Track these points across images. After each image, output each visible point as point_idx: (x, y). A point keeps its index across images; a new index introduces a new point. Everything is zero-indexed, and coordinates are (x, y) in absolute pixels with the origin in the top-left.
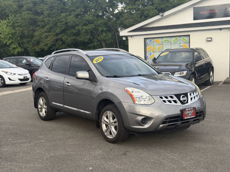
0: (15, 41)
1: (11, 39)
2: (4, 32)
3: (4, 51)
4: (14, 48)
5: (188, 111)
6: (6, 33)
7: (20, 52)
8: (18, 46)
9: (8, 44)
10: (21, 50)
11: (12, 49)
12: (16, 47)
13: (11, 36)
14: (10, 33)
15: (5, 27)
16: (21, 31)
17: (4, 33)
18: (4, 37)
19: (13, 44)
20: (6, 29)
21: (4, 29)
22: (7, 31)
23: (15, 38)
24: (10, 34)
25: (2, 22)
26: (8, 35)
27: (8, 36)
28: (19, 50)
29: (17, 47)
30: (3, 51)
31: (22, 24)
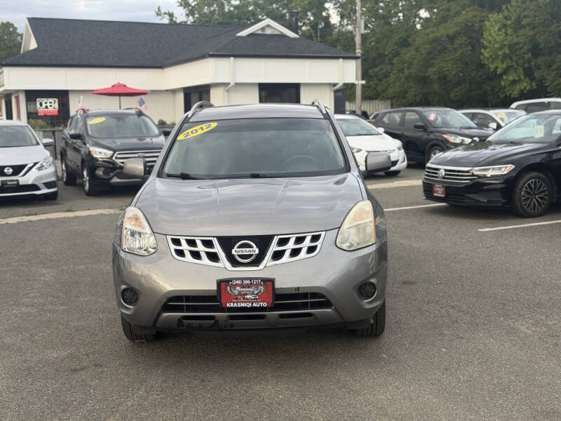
0: (518, 65)
1: (508, 59)
2: (492, 42)
3: (492, 90)
4: (514, 82)
5: (244, 287)
6: (496, 46)
7: (525, 92)
8: (522, 77)
9: (499, 71)
10: (528, 87)
11: (510, 85)
12: (517, 78)
13: (507, 52)
14: (506, 43)
15: (496, 29)
16: (529, 38)
17: (491, 45)
18: (491, 54)
19: (512, 70)
20: (498, 35)
21: (492, 36)
22: (499, 38)
23: (520, 55)
24: (507, 48)
25: (491, 19)
26: (500, 49)
27: (500, 53)
28: (525, 85)
29: (520, 80)
30: (489, 89)
31: (534, 20)
